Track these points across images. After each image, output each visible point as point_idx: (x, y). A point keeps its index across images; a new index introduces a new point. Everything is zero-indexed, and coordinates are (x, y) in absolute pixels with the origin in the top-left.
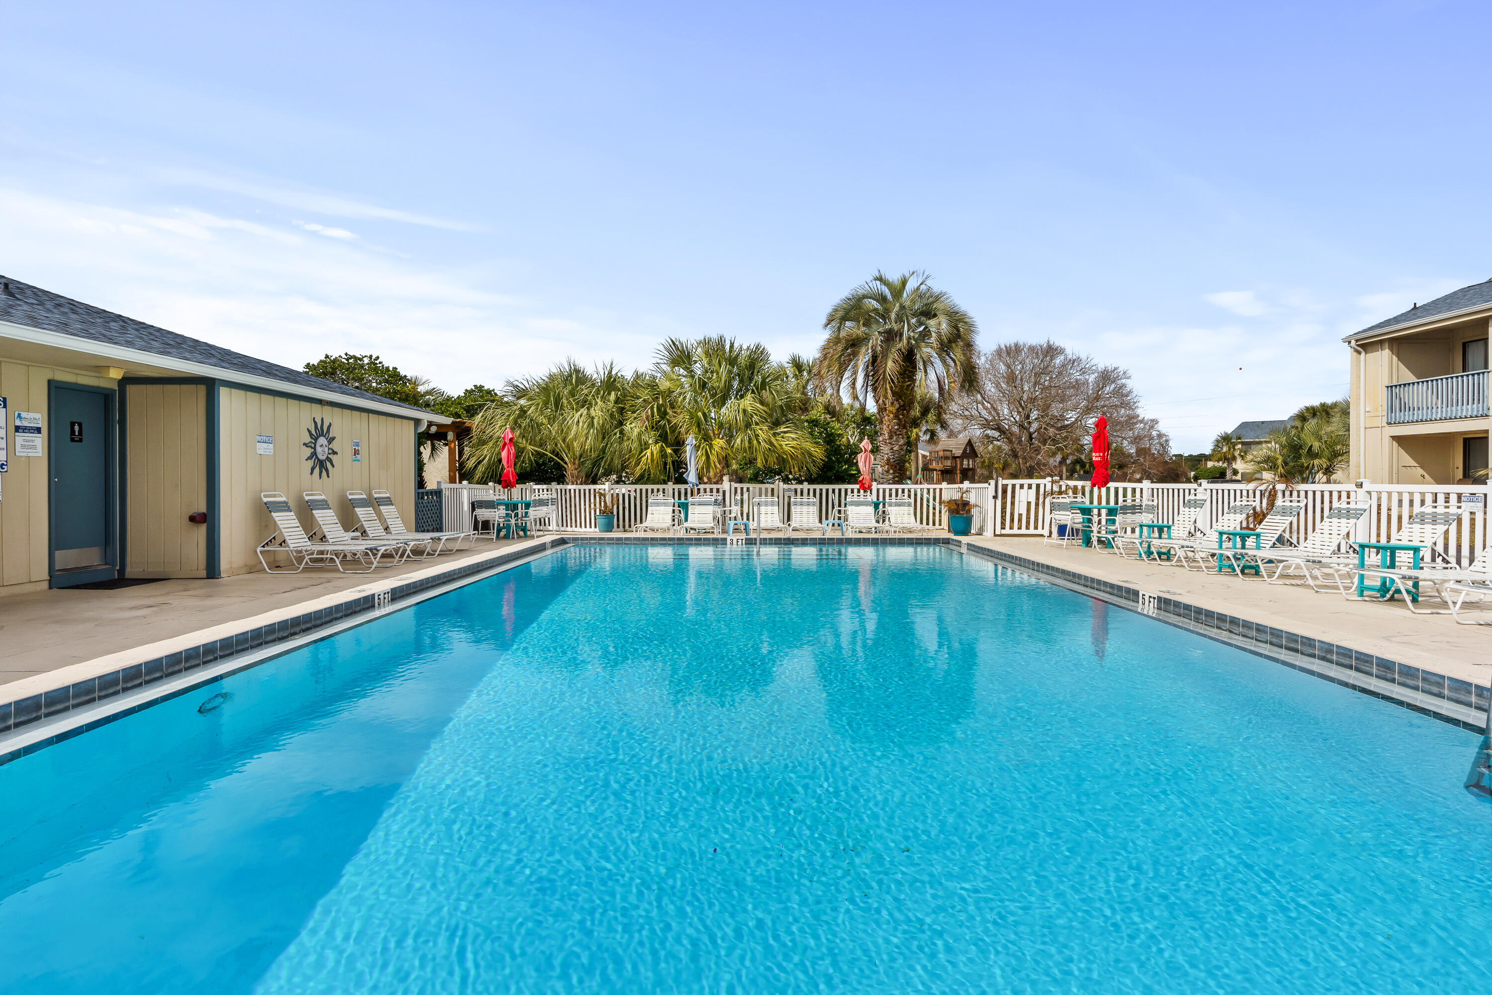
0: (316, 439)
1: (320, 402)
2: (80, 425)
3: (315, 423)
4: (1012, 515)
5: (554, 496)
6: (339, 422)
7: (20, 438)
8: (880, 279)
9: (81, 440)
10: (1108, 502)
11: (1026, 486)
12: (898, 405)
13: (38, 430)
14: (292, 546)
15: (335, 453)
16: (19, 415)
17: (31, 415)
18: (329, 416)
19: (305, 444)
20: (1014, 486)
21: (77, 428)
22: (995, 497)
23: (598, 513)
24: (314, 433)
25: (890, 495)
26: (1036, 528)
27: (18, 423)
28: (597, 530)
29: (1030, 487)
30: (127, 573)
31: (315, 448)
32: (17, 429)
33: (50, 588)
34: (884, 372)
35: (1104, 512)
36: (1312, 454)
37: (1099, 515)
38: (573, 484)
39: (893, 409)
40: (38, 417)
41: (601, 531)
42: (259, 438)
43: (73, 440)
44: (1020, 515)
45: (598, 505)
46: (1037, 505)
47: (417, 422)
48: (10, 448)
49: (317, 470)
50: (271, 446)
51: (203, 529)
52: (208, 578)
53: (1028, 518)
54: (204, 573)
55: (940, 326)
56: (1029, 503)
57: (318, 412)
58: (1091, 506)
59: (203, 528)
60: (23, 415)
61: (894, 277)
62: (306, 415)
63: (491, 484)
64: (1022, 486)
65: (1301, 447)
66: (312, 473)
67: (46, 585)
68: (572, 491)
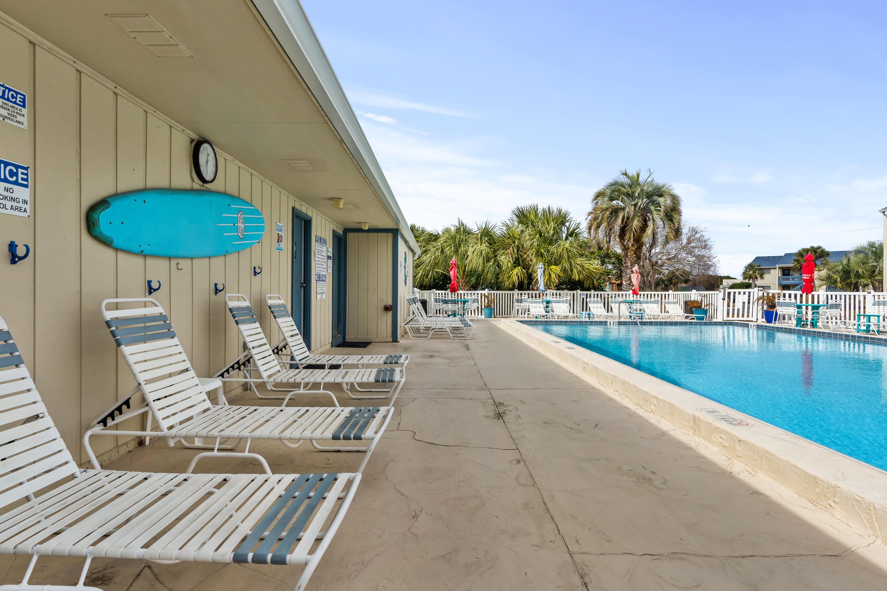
4: (733, 310)
5: (476, 298)
7: (328, 263)
8: (625, 174)
10: (813, 302)
11: (742, 293)
12: (636, 247)
13: (331, 258)
17: (330, 250)
20: (735, 293)
22: (724, 299)
23: (483, 307)
25: (665, 298)
26: (748, 316)
27: (328, 254)
28: (483, 317)
29: (744, 293)
30: (346, 339)
32: (328, 257)
33: (332, 347)
34: (632, 226)
35: (810, 308)
36: (858, 275)
37: (807, 308)
39: (634, 249)
41: (485, 317)
44: (738, 310)
45: (483, 302)
46: (749, 303)
48: (327, 268)
52: (393, 342)
53: (743, 311)
54: (390, 339)
55: (665, 202)
56: (744, 303)
58: (801, 304)
59: (390, 314)
61: (632, 172)
64: (739, 293)
65: (850, 272)
67: (331, 345)
68: (462, 294)
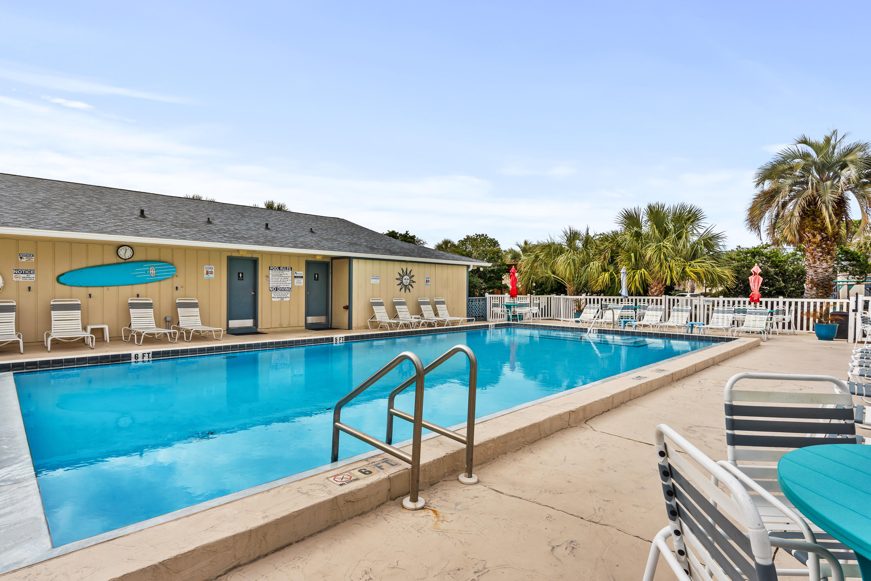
0: (403, 277)
1: (405, 261)
2: (318, 275)
3: (403, 270)
6: (416, 270)
7: (296, 280)
9: (318, 280)
13: (302, 277)
14: (378, 319)
15: (414, 282)
16: (296, 273)
17: (300, 272)
18: (410, 267)
19: (396, 279)
21: (316, 276)
22: (855, 311)
23: (575, 311)
24: (402, 274)
27: (295, 275)
30: (332, 326)
31: (402, 280)
32: (295, 277)
38: (570, 295)
39: (816, 240)
40: (302, 273)
42: (372, 277)
43: (315, 280)
45: (574, 307)
47: (468, 266)
48: (293, 283)
49: (403, 289)
50: (378, 280)
51: (347, 311)
54: (347, 328)
57: (404, 266)
60: (297, 272)
62: (397, 268)
63: (528, 295)
66: (400, 291)
67: (304, 328)
